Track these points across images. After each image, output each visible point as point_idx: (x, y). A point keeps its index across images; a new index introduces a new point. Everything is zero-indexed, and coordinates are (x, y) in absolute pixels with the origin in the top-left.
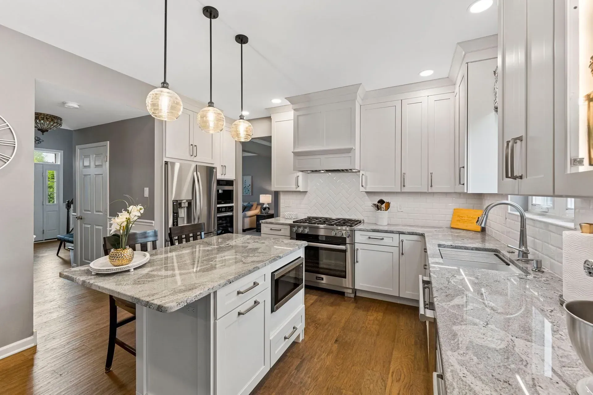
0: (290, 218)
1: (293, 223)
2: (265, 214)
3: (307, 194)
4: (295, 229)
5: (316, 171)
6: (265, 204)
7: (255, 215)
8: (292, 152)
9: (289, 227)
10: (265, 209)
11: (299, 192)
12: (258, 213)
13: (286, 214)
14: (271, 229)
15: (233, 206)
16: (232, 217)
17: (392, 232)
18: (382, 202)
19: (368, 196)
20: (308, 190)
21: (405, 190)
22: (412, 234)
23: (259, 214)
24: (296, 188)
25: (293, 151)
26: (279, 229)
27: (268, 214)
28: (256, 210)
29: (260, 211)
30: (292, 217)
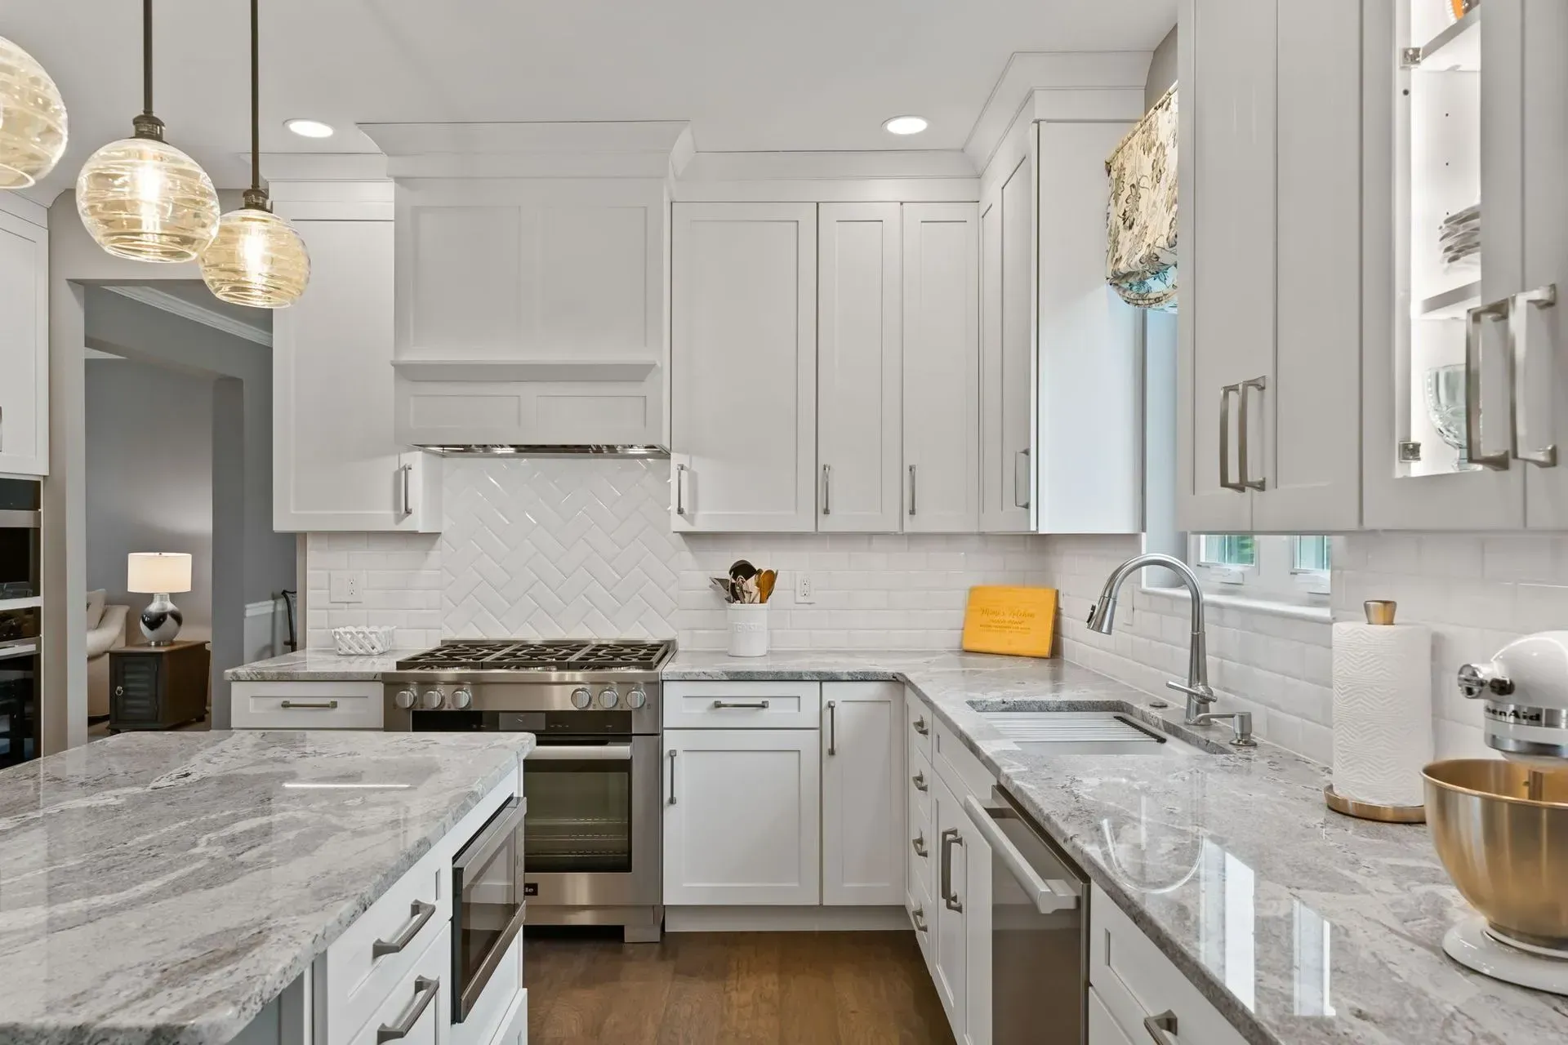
0: (362, 651)
1: (395, 671)
2: (158, 645)
3: (437, 545)
4: (408, 697)
6: (157, 598)
7: (100, 650)
8: (391, 364)
10: (155, 622)
11: (414, 534)
12: (114, 642)
13: (346, 633)
14: (283, 706)
15: (39, 609)
17: (797, 678)
18: (743, 570)
19: (692, 551)
21: (827, 525)
22: (861, 680)
23: (121, 646)
24: (399, 520)
25: (392, 359)
26: (327, 701)
27: (172, 643)
28: (97, 628)
29: (121, 633)
30: (373, 648)
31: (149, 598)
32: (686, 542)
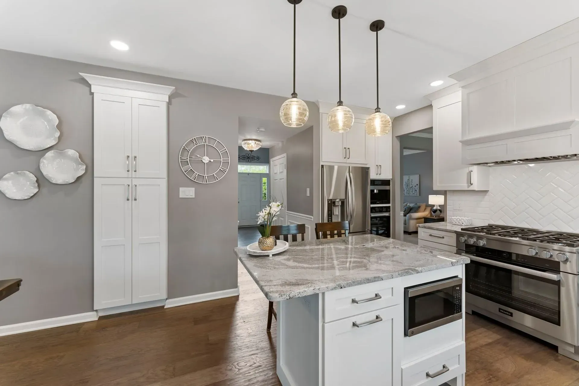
0: (459, 224)
1: (461, 231)
2: (436, 217)
3: (488, 194)
4: (463, 239)
5: (502, 162)
6: (435, 206)
7: (422, 217)
8: (461, 142)
9: (454, 236)
10: (435, 211)
11: (474, 191)
12: (427, 215)
13: (454, 218)
14: (430, 235)
15: (390, 206)
16: (388, 218)
20: (489, 188)
23: (429, 216)
24: (469, 187)
25: (460, 139)
26: (441, 236)
27: (439, 217)
28: (424, 212)
29: (429, 213)
30: (463, 224)
31: (434, 206)
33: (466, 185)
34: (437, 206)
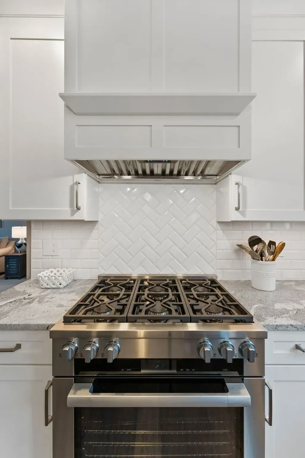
0: (54, 286)
2: (21, 252)
3: (97, 226)
6: (20, 239)
7: (2, 254)
8: (62, 96)
9: (49, 344)
10: (20, 246)
11: (81, 222)
20: (100, 218)
23: (12, 253)
24: (73, 213)
25: (62, 91)
28: (6, 247)
29: (13, 248)
30: (60, 284)
31: (18, 239)
32: (219, 225)
33: (68, 209)
34: (22, 239)
